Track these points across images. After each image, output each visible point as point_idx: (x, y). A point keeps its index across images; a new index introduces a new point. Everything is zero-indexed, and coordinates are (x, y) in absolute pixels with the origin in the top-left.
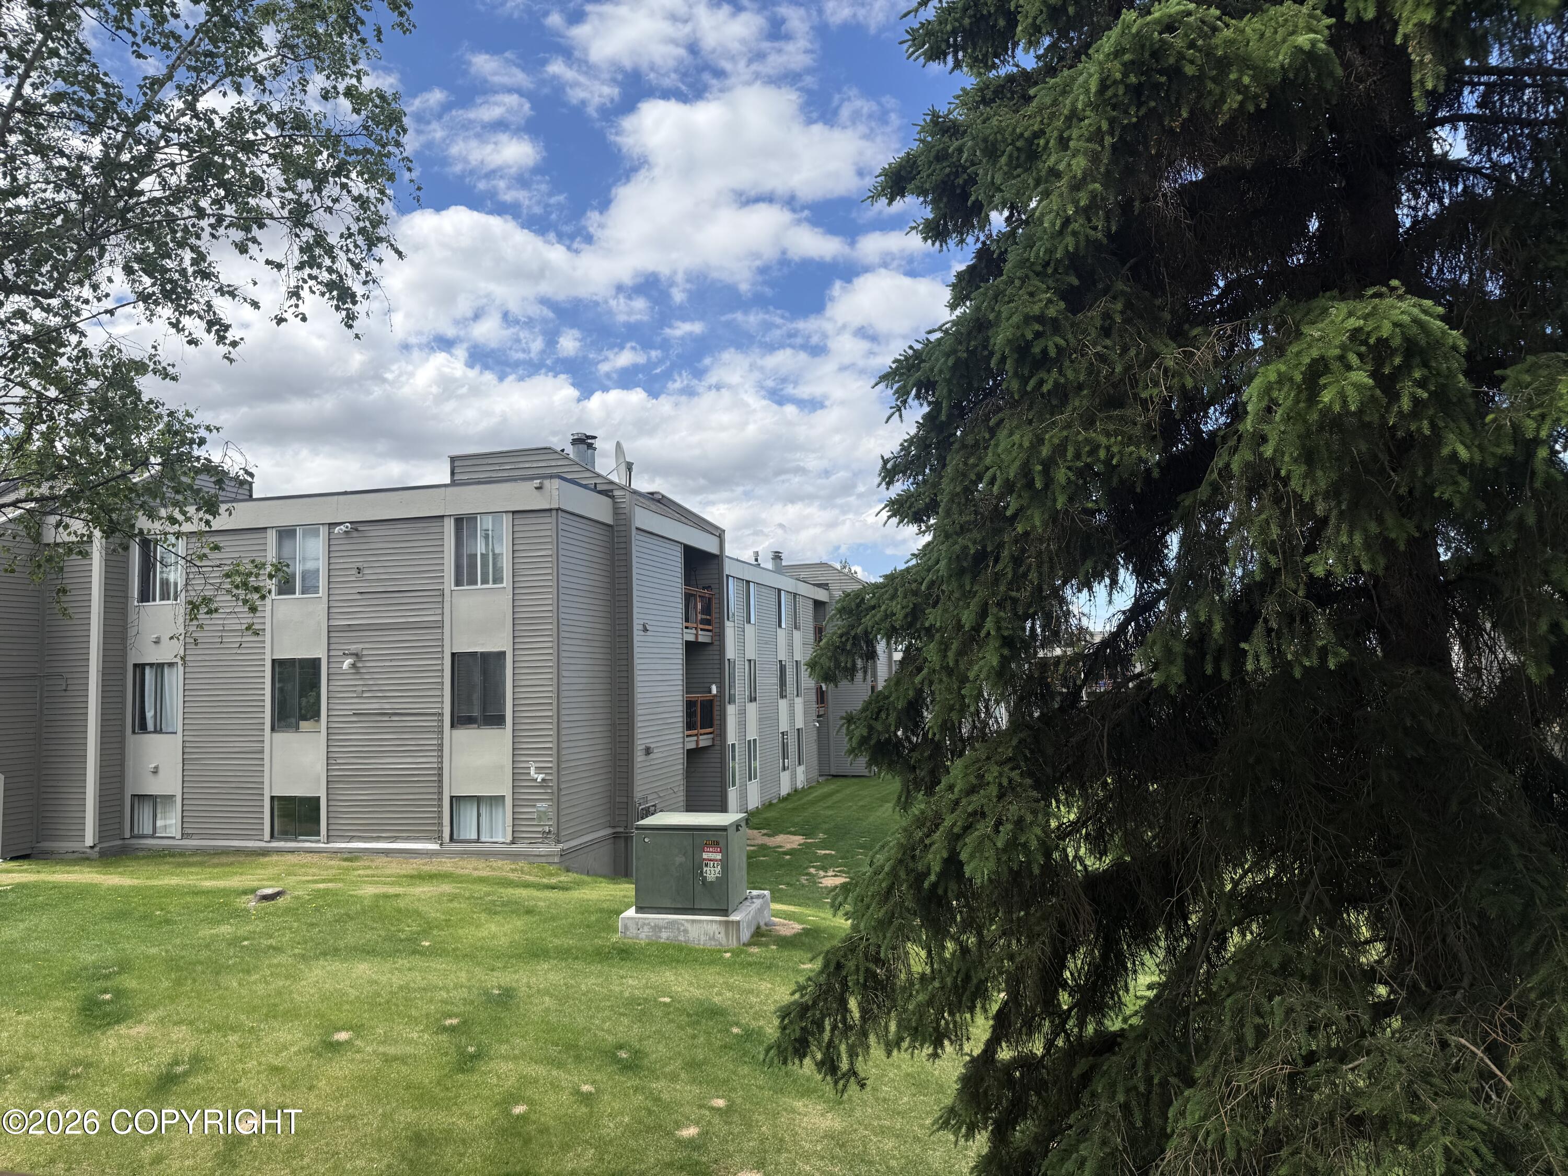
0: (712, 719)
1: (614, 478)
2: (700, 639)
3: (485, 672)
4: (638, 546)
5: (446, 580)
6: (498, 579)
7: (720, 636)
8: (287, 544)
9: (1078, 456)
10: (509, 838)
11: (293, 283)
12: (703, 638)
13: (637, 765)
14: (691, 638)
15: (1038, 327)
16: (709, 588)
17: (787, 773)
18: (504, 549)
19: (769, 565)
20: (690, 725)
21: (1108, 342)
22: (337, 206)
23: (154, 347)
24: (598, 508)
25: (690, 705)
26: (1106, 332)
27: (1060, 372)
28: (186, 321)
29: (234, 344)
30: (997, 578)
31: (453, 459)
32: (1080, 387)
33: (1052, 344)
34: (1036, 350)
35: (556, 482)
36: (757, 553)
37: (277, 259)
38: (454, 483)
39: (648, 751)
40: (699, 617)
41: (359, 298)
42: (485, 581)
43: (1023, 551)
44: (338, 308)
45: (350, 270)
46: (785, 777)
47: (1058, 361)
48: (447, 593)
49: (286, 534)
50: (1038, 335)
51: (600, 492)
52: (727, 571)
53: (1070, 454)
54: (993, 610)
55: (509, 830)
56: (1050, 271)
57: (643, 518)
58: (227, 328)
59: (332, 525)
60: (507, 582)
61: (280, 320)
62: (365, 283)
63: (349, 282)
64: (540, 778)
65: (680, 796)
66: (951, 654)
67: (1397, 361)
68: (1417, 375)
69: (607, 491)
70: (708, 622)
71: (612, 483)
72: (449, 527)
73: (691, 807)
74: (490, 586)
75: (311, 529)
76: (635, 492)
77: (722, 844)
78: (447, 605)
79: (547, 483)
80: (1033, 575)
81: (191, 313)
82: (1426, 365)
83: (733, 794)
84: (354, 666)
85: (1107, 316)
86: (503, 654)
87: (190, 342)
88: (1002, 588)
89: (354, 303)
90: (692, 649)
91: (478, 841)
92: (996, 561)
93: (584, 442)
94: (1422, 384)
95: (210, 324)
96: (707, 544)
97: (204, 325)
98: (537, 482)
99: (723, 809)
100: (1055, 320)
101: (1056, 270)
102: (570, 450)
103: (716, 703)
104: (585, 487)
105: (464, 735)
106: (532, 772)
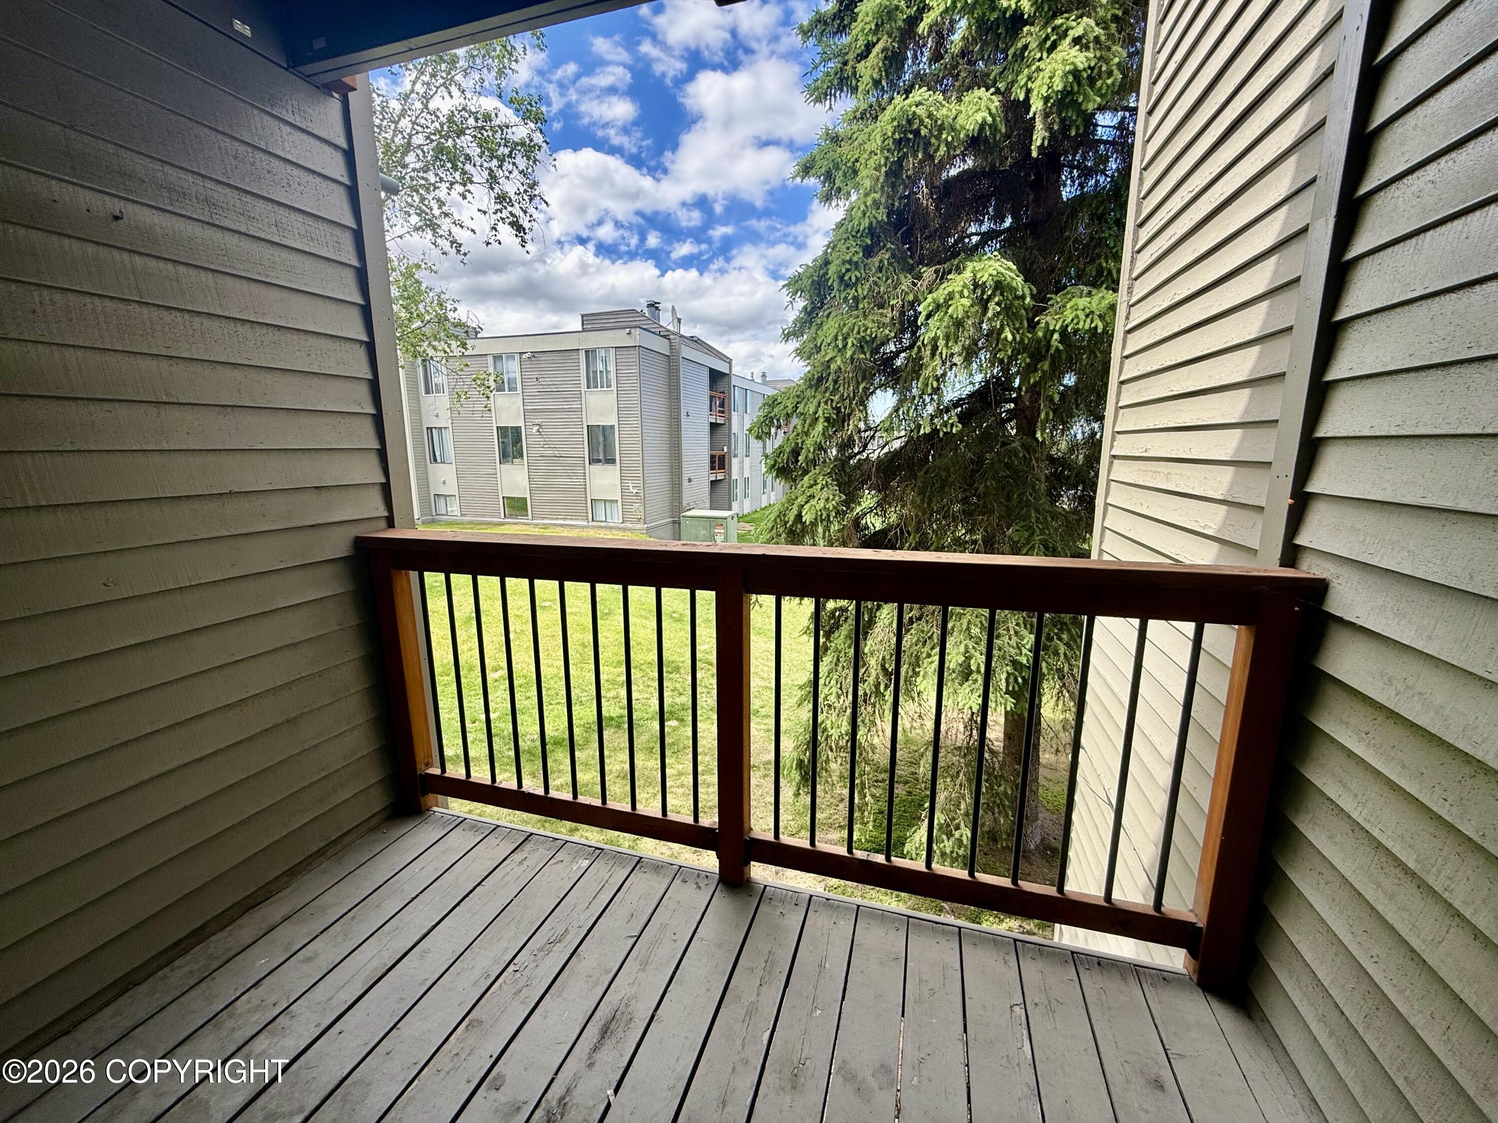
0: (724, 465)
1: (670, 327)
2: (718, 422)
3: (604, 436)
4: (684, 367)
5: (582, 386)
6: (609, 386)
7: (729, 419)
8: (499, 364)
9: (859, 333)
10: (621, 521)
11: (493, 223)
12: (720, 421)
13: (684, 487)
14: (714, 421)
15: (848, 266)
16: (723, 393)
17: (765, 495)
18: (612, 368)
19: (759, 381)
20: (712, 468)
21: (880, 275)
22: (511, 176)
23: (424, 254)
24: (661, 345)
25: (712, 457)
26: (880, 269)
27: (856, 291)
28: (439, 241)
29: (465, 254)
30: (827, 389)
31: (583, 316)
32: (864, 298)
33: (853, 275)
34: (846, 278)
35: (638, 329)
36: (752, 373)
37: (484, 209)
38: (584, 330)
39: (690, 480)
40: (718, 409)
41: (527, 231)
42: (602, 387)
43: (839, 377)
44: (516, 236)
45: (522, 214)
46: (765, 497)
47: (855, 284)
48: (583, 392)
49: (497, 358)
50: (848, 270)
51: (662, 336)
52: (733, 383)
53: (855, 332)
54: (822, 405)
55: (621, 517)
56: (859, 235)
57: (687, 352)
58: (460, 245)
59: (521, 353)
60: (614, 388)
61: (488, 244)
62: (530, 221)
63: (521, 221)
64: (635, 491)
65: (708, 504)
66: (806, 425)
67: (989, 293)
68: (996, 299)
69: (666, 336)
70: (723, 412)
71: (668, 331)
72: (582, 355)
73: (712, 508)
74: (605, 389)
75: (511, 356)
76: (682, 336)
77: (725, 525)
78: (583, 399)
79: (633, 330)
80: (841, 389)
81: (441, 236)
82: (1002, 294)
83: (735, 505)
84: (538, 431)
85: (881, 261)
86: (612, 427)
87: (443, 253)
88: (827, 395)
89: (525, 234)
90: (714, 426)
91: (606, 521)
92: (826, 382)
93: (653, 306)
94: (998, 304)
95: (452, 243)
96: (722, 367)
97: (449, 244)
98: (628, 330)
99: (730, 509)
100: (856, 263)
101: (862, 235)
102: (646, 310)
103: (726, 457)
104: (653, 333)
105: (596, 468)
106: (631, 488)
